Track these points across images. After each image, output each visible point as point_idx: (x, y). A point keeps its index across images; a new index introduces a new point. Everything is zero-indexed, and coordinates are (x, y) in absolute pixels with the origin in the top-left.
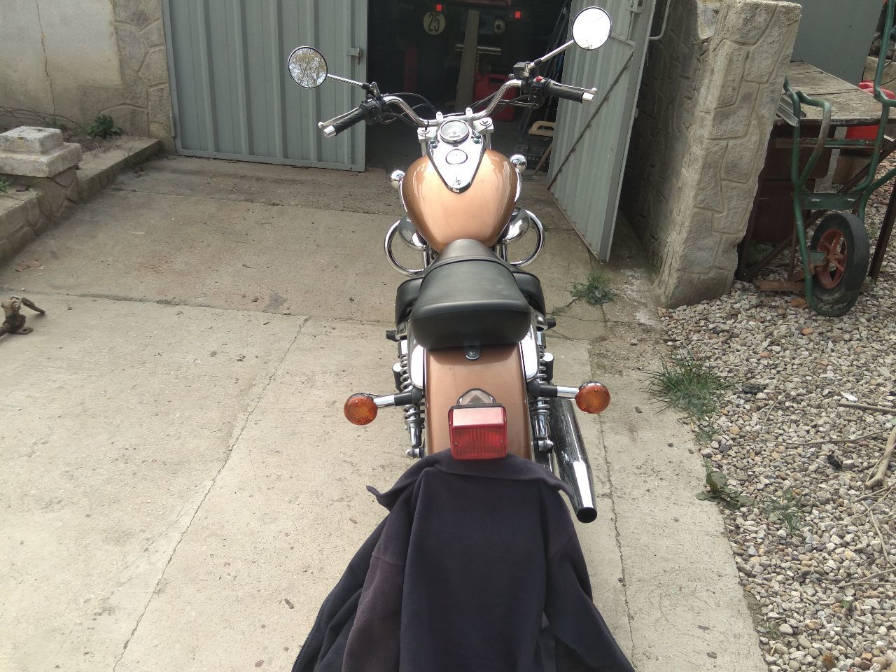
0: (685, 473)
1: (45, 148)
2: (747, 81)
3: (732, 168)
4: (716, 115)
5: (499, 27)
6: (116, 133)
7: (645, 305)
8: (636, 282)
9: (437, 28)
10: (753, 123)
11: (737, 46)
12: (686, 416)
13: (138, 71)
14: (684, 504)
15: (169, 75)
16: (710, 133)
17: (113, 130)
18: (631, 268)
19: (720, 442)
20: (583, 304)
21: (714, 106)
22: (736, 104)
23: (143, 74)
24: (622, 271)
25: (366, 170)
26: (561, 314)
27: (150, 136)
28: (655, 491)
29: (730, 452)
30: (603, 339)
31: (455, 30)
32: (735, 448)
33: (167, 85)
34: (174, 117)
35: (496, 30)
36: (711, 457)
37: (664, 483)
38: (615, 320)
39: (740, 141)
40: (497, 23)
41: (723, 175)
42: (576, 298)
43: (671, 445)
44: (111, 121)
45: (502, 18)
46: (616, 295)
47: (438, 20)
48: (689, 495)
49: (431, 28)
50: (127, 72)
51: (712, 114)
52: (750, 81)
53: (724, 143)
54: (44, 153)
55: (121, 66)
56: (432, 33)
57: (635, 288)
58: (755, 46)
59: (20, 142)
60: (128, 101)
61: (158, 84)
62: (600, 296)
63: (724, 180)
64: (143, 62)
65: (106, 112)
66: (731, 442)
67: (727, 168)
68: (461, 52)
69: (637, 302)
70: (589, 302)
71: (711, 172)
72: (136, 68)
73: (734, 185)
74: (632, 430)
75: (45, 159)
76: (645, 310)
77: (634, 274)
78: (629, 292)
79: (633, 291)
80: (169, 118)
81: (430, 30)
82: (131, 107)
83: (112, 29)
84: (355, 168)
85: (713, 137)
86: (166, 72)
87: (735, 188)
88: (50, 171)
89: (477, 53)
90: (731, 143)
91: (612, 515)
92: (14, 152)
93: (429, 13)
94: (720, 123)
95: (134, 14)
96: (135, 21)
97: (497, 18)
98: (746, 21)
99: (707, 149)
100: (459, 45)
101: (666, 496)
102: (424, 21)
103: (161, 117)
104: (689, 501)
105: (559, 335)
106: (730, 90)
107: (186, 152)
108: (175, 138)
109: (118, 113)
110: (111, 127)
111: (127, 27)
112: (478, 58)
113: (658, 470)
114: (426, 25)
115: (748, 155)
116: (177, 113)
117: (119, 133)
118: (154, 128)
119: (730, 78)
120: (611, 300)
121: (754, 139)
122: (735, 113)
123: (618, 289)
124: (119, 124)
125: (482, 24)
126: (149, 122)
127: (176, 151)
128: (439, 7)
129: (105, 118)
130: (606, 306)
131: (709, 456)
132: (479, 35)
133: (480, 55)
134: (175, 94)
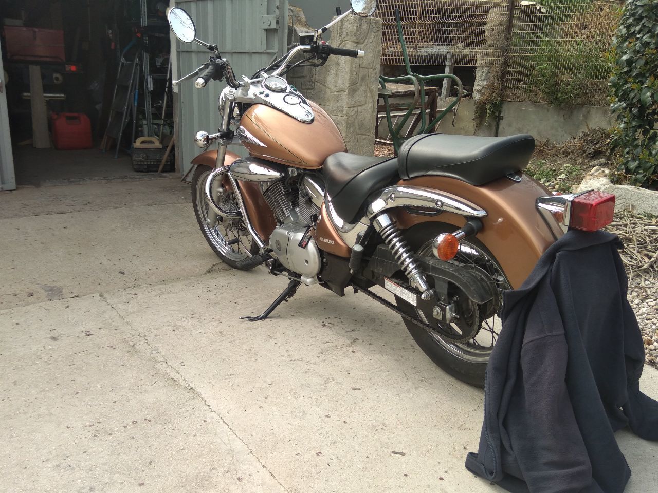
2: (362, 68)
3: (362, 125)
4: (349, 91)
5: (57, 79)
10: (368, 95)
11: (355, 45)
16: (348, 103)
21: (347, 85)
22: (359, 82)
25: (17, 189)
35: (55, 81)
39: (363, 108)
40: (55, 75)
41: (358, 131)
45: (58, 72)
51: (347, 91)
52: (364, 68)
53: (355, 109)
58: (364, 44)
63: (359, 134)
67: (359, 126)
68: (30, 99)
71: (352, 130)
73: (364, 137)
84: (6, 187)
85: (350, 106)
87: (364, 139)
89: (44, 100)
90: (360, 108)
94: (352, 96)
97: (54, 71)
98: (358, 28)
99: (347, 115)
106: (355, 74)
112: (46, 104)
115: (368, 116)
119: (354, 66)
121: (370, 105)
122: (359, 89)
125: (44, 77)
133: (47, 100)
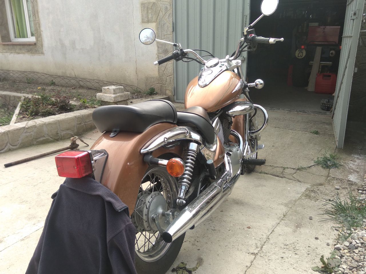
0: (315, 254)
1: (115, 92)
5: (332, 54)
6: (155, 94)
7: (358, 172)
8: (358, 161)
9: (301, 56)
12: (340, 226)
13: (164, 71)
14: (300, 270)
15: (174, 72)
17: (154, 93)
18: (360, 154)
19: (351, 243)
20: (320, 168)
23: (165, 72)
24: (352, 155)
26: (303, 170)
27: (166, 95)
28: (286, 259)
29: (355, 250)
30: (321, 185)
31: (310, 56)
32: (360, 249)
33: (173, 76)
34: (174, 88)
35: (331, 55)
36: (341, 250)
37: (296, 256)
38: (334, 177)
40: (331, 52)
42: (316, 164)
43: (317, 238)
44: (154, 89)
45: (334, 50)
46: (342, 166)
47: (302, 52)
48: (308, 266)
49: (299, 56)
50: (161, 71)
54: (114, 94)
55: (159, 70)
56: (299, 58)
57: (356, 163)
59: (108, 90)
60: (160, 82)
61: (170, 76)
62: (331, 164)
64: (166, 67)
65: (153, 86)
66: (360, 245)
68: (312, 65)
69: (353, 170)
70: (322, 167)
72: (163, 70)
74: (298, 226)
75: (113, 96)
76: (357, 174)
77: (359, 157)
78: (351, 165)
79: (354, 165)
80: (172, 88)
81: (298, 56)
82: (161, 84)
83: (157, 56)
86: (173, 71)
88: (115, 100)
89: (320, 65)
91: (249, 264)
92: (106, 93)
93: (298, 50)
95: (164, 50)
96: (164, 53)
97: (331, 50)
100: (311, 62)
101: (292, 263)
102: (296, 53)
103: (170, 88)
104: (305, 269)
105: (295, 179)
107: (177, 101)
108: (174, 95)
109: (157, 87)
110: (154, 92)
111: (161, 55)
112: (320, 67)
113: (298, 248)
114: (297, 55)
116: (175, 86)
117: (156, 94)
118: (168, 92)
120: (336, 167)
123: (345, 163)
124: (156, 90)
125: (323, 53)
126: (166, 90)
127: (174, 101)
128: (303, 47)
129: (152, 88)
130: (332, 170)
131: (339, 249)
132: (321, 57)
133: (322, 65)
134: (175, 79)
